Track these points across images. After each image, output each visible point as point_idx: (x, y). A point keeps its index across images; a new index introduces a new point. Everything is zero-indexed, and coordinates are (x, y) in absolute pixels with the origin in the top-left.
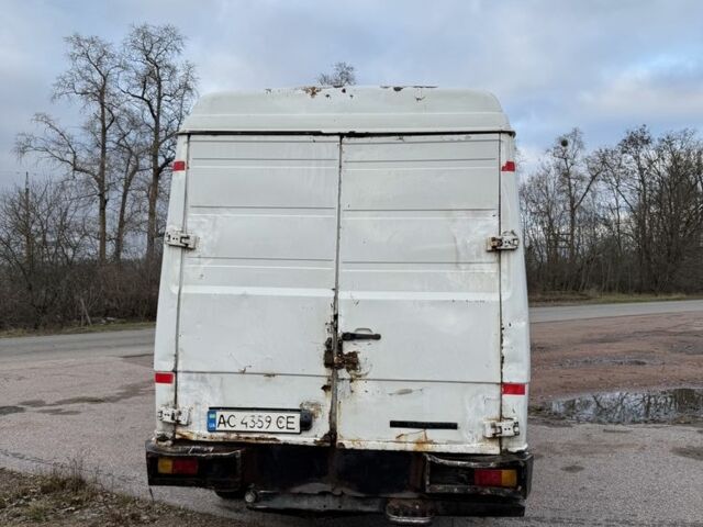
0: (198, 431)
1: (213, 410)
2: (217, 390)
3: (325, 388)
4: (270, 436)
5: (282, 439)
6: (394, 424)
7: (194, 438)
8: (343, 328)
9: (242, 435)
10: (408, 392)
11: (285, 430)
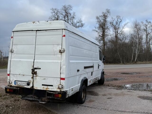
0: (13, 84)
1: (15, 81)
2: (16, 77)
3: (32, 78)
4: (23, 86)
5: (25, 87)
6: (43, 85)
7: (13, 86)
8: (35, 67)
9: (19, 86)
10: (45, 79)
11: (26, 85)
